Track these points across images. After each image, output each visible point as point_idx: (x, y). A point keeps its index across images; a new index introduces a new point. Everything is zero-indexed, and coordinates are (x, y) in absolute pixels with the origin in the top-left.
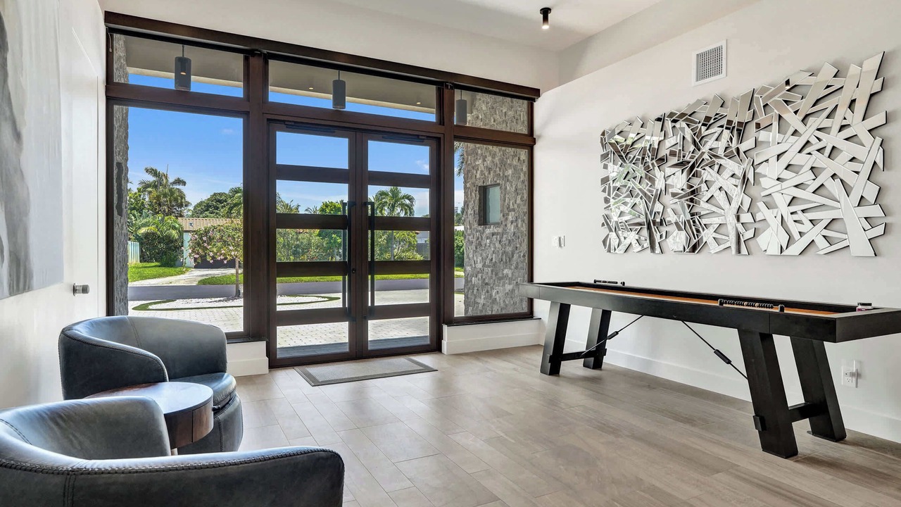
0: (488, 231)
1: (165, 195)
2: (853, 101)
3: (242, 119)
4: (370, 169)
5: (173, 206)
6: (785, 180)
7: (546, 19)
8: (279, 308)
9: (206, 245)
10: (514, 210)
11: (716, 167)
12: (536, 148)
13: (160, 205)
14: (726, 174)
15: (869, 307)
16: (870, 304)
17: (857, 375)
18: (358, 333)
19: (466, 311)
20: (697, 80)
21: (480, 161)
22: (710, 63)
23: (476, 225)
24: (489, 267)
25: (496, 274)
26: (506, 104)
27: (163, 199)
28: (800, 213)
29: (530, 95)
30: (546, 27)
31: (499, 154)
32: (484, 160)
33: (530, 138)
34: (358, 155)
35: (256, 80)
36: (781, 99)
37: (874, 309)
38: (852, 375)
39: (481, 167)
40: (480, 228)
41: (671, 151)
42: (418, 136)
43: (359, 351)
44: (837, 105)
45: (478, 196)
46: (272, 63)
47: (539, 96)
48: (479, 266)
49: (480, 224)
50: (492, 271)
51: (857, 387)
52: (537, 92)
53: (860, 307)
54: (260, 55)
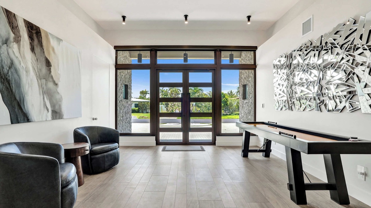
0: (245, 102)
1: (174, 91)
2: (362, 36)
3: (150, 70)
4: (190, 82)
5: (176, 94)
6: (334, 77)
7: (249, 20)
8: (160, 127)
9: (173, 106)
10: (251, 93)
11: (309, 72)
12: (257, 69)
13: (172, 94)
14: (313, 75)
15: (357, 140)
16: (357, 138)
17: (365, 174)
18: (186, 136)
19: (240, 131)
20: (303, 35)
21: (243, 75)
22: (307, 27)
23: (242, 99)
24: (245, 115)
25: (247, 118)
26: (249, 53)
27: (173, 92)
28: (340, 92)
29: (254, 49)
30: (249, 23)
31: (247, 72)
32: (244, 75)
33: (254, 66)
34: (186, 78)
35: (154, 57)
36: (332, 39)
37: (359, 140)
38: (363, 174)
39: (243, 78)
40: (243, 101)
41: (294, 67)
42: (207, 69)
43: (186, 142)
44: (354, 38)
45: (243, 88)
46: (158, 52)
47: (257, 49)
48: (243, 115)
49: (243, 99)
50: (246, 116)
51: (365, 181)
52: (256, 48)
53: (351, 139)
54: (154, 50)
